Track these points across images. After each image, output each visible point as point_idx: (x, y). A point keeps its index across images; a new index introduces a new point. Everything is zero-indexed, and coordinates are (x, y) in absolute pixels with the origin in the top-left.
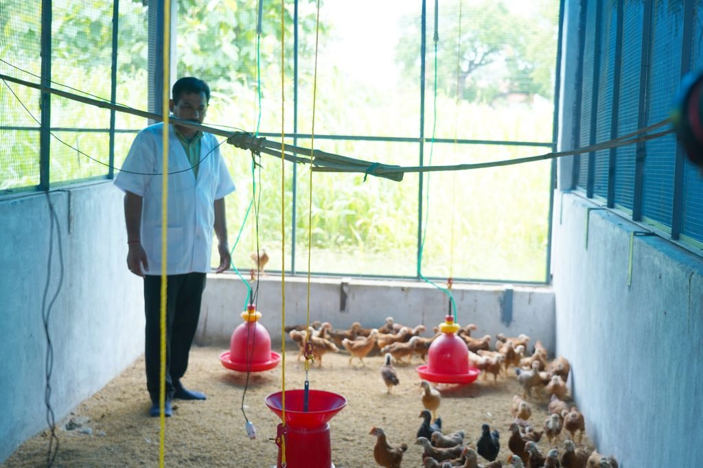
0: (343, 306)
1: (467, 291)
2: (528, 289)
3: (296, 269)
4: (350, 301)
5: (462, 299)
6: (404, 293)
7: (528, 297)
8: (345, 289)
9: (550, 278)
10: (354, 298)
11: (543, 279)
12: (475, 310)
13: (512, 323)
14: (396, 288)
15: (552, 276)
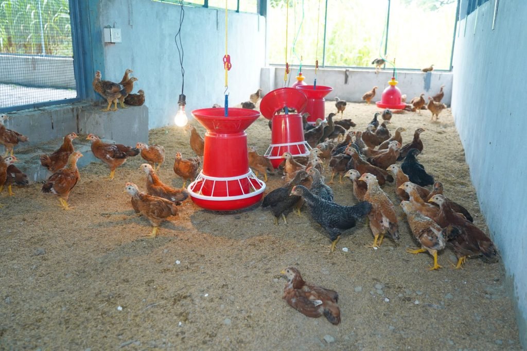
0: (346, 82)
1: (408, 74)
2: (439, 73)
3: (325, 64)
4: (349, 79)
5: (405, 77)
6: (376, 75)
7: (439, 76)
8: (347, 73)
9: (452, 67)
10: (351, 77)
11: (448, 69)
12: (411, 83)
13: (430, 90)
14: (372, 72)
15: (453, 67)
